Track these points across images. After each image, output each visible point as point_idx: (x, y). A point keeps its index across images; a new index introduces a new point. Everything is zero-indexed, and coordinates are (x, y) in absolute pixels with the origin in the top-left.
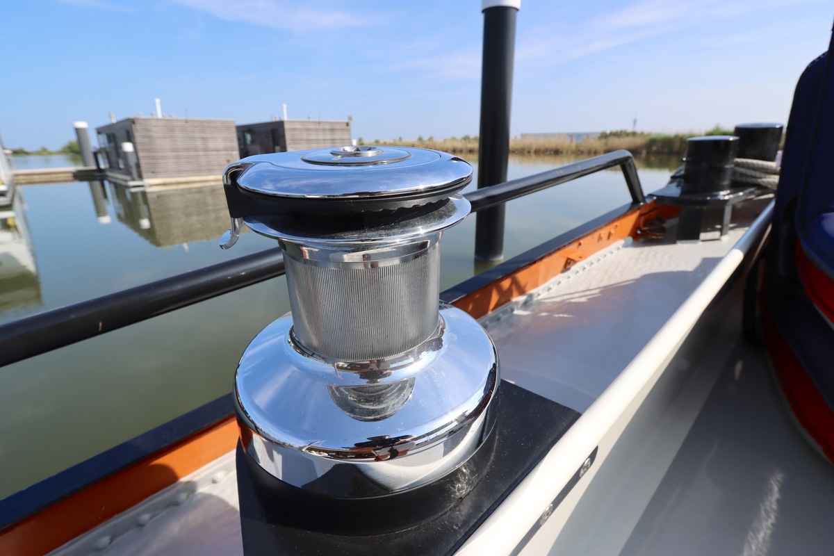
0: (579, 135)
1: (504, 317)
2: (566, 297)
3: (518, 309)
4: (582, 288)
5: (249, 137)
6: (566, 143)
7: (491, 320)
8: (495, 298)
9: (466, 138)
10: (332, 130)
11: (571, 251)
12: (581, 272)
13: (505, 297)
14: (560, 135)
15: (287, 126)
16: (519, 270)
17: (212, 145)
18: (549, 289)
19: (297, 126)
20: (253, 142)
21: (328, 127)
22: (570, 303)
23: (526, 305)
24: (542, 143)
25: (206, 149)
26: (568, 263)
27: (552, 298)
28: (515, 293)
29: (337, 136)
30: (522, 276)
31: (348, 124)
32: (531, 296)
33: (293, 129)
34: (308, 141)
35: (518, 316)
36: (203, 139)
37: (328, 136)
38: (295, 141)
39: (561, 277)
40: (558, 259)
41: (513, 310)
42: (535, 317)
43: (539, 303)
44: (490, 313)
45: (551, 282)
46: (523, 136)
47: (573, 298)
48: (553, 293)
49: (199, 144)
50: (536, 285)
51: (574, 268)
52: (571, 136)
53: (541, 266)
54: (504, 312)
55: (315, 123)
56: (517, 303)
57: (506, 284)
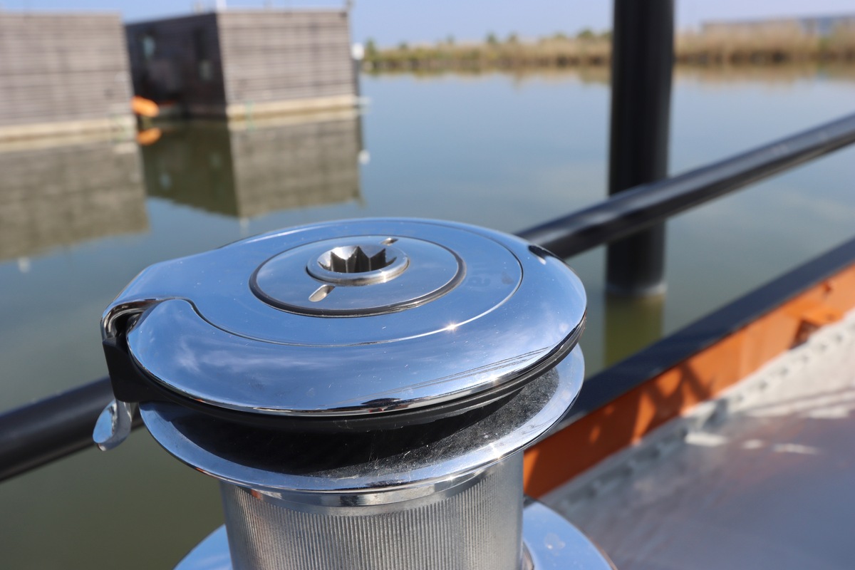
0: (826, 21)
1: (666, 450)
2: (799, 406)
3: (696, 431)
4: (835, 384)
5: (149, 45)
6: (798, 38)
7: (641, 456)
8: (646, 412)
9: (586, 36)
10: (314, 28)
11: (811, 303)
12: (833, 348)
13: (669, 409)
14: (784, 22)
15: (224, 23)
16: (696, 351)
17: (76, 61)
18: (763, 386)
19: (244, 21)
20: (158, 54)
21: (304, 21)
22: (810, 421)
23: (713, 422)
24: (745, 39)
25: (66, 71)
26: (803, 331)
27: (770, 405)
28: (689, 397)
29: (324, 38)
30: (703, 364)
31: (344, 15)
32: (723, 404)
33: (236, 29)
34: (267, 50)
35: (698, 449)
36: (62, 51)
37: (306, 39)
38: (241, 51)
39: (789, 360)
40: (781, 322)
41: (684, 433)
42: (733, 451)
43: (743, 417)
44: (637, 443)
45: (767, 371)
46: (707, 26)
47: (815, 408)
48: (771, 394)
49: (52, 61)
50: (733, 379)
51: (816, 339)
52: (809, 22)
53: (745, 340)
54: (667, 440)
55: (278, 14)
56: (693, 420)
57: (669, 382)
